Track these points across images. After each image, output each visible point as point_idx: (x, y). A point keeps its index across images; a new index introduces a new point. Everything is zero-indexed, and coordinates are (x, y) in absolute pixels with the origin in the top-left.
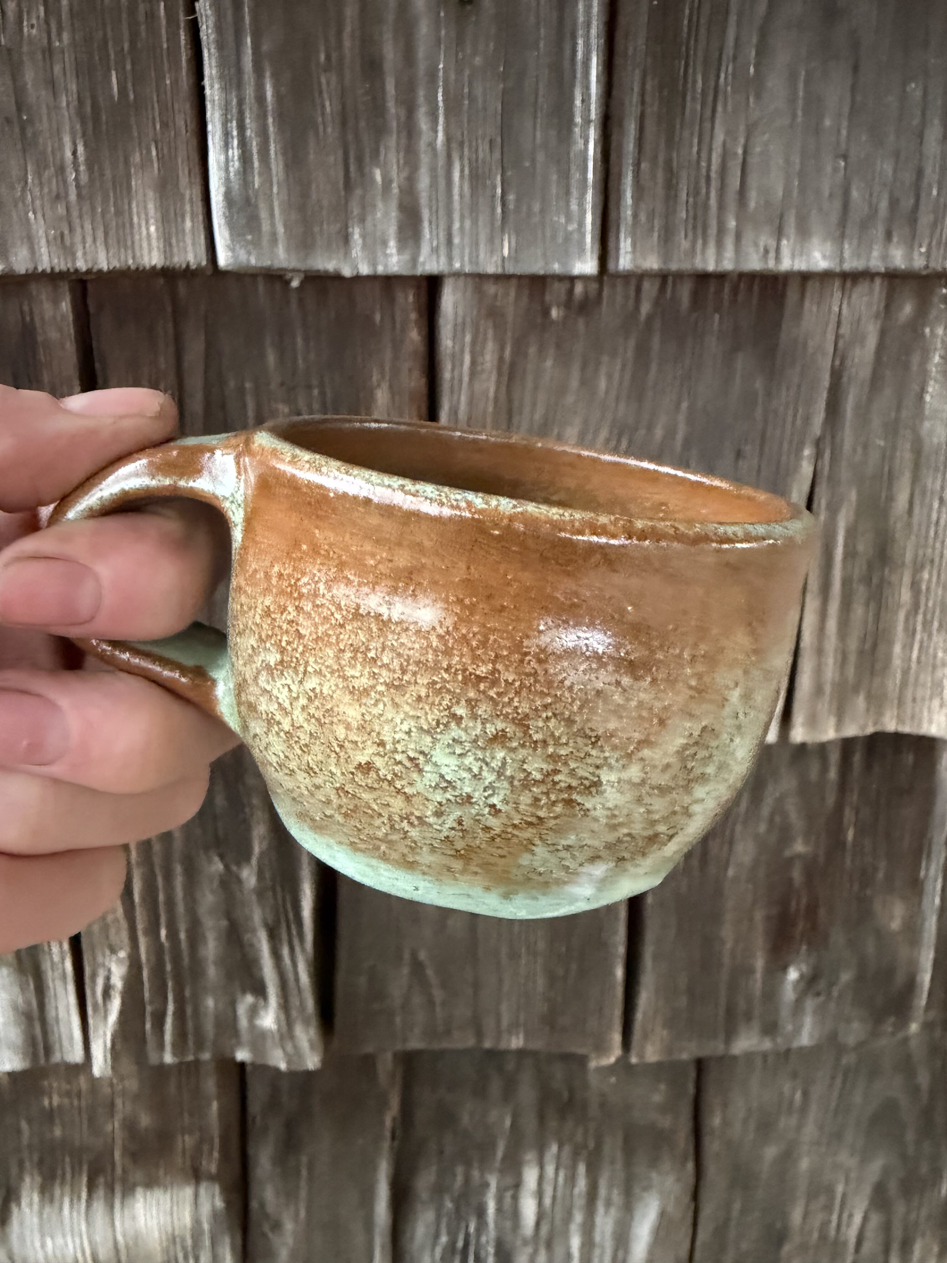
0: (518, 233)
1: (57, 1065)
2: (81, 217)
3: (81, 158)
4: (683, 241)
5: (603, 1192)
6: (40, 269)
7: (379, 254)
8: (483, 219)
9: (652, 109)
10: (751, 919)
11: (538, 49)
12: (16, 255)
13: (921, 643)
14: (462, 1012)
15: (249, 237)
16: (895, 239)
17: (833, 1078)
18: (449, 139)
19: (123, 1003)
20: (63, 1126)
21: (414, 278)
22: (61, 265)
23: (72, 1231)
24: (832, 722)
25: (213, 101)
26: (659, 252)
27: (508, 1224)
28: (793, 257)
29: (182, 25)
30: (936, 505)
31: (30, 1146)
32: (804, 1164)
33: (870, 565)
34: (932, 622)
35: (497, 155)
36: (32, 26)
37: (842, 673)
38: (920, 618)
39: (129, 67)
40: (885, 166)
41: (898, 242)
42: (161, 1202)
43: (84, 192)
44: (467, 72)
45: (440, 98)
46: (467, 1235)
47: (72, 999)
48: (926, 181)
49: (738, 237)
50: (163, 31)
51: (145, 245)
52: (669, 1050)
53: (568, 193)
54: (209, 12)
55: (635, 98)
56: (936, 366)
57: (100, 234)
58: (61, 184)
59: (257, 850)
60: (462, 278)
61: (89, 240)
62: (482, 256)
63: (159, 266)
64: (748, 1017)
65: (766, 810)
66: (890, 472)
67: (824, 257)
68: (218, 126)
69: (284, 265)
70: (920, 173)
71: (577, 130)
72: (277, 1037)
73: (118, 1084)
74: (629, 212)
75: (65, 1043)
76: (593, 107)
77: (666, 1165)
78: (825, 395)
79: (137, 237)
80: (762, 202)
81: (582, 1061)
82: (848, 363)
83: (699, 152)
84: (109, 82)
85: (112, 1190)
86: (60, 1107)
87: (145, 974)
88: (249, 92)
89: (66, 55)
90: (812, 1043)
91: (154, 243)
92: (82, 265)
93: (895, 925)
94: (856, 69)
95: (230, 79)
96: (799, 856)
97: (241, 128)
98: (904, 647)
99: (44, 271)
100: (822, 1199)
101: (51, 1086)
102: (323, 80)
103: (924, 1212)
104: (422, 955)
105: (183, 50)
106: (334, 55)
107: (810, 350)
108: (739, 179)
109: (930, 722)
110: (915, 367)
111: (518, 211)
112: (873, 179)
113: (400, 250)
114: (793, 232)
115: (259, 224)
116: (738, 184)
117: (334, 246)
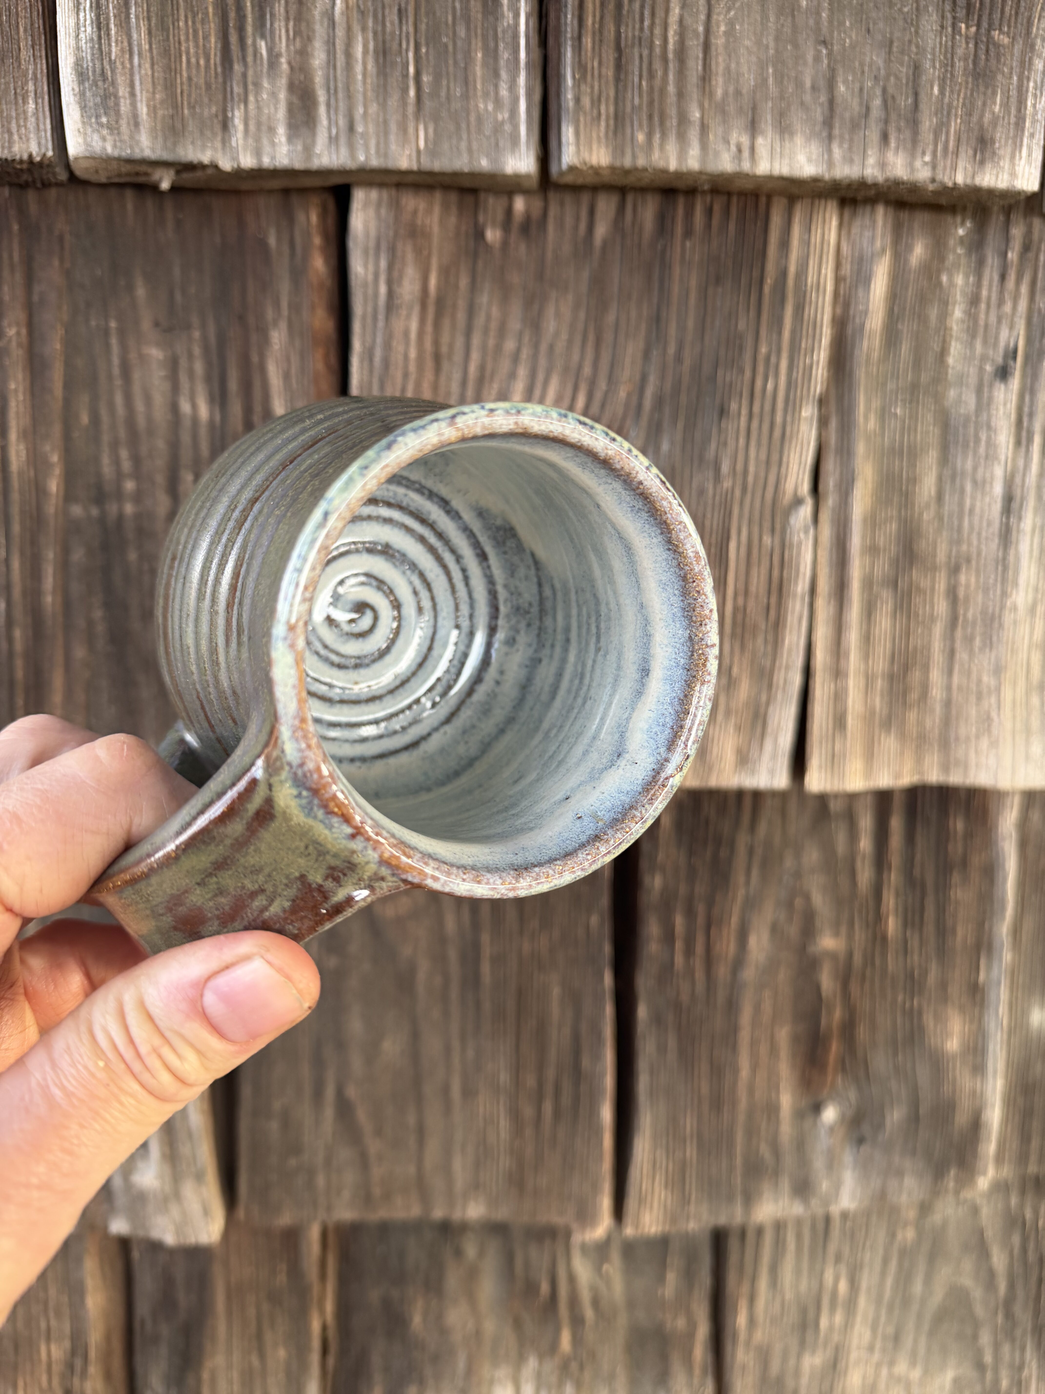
0: (436, 122)
4: (636, 133)
7: (265, 141)
8: (392, 102)
10: (773, 1039)
14: (403, 1170)
15: (105, 120)
16: (893, 144)
18: (348, 8)
24: (859, 763)
26: (607, 144)
28: (771, 159)
33: (895, 565)
34: (973, 637)
35: (408, 28)
37: (867, 701)
38: (959, 634)
40: (875, 57)
41: (897, 147)
48: (924, 77)
49: (704, 129)
52: (674, 1220)
53: (496, 76)
56: (958, 322)
62: (392, 146)
64: (775, 1172)
67: (809, 160)
69: (148, 154)
72: (160, 1197)
81: (563, 1234)
83: (651, 29)
90: (857, 1207)
93: (954, 1045)
96: (829, 954)
98: (942, 672)
104: (351, 1092)
107: (803, 289)
108: (701, 62)
109: (979, 765)
110: (932, 321)
111: (435, 94)
112: (863, 72)
113: (290, 139)
114: (770, 128)
115: (117, 104)
116: (700, 68)
117: (208, 133)
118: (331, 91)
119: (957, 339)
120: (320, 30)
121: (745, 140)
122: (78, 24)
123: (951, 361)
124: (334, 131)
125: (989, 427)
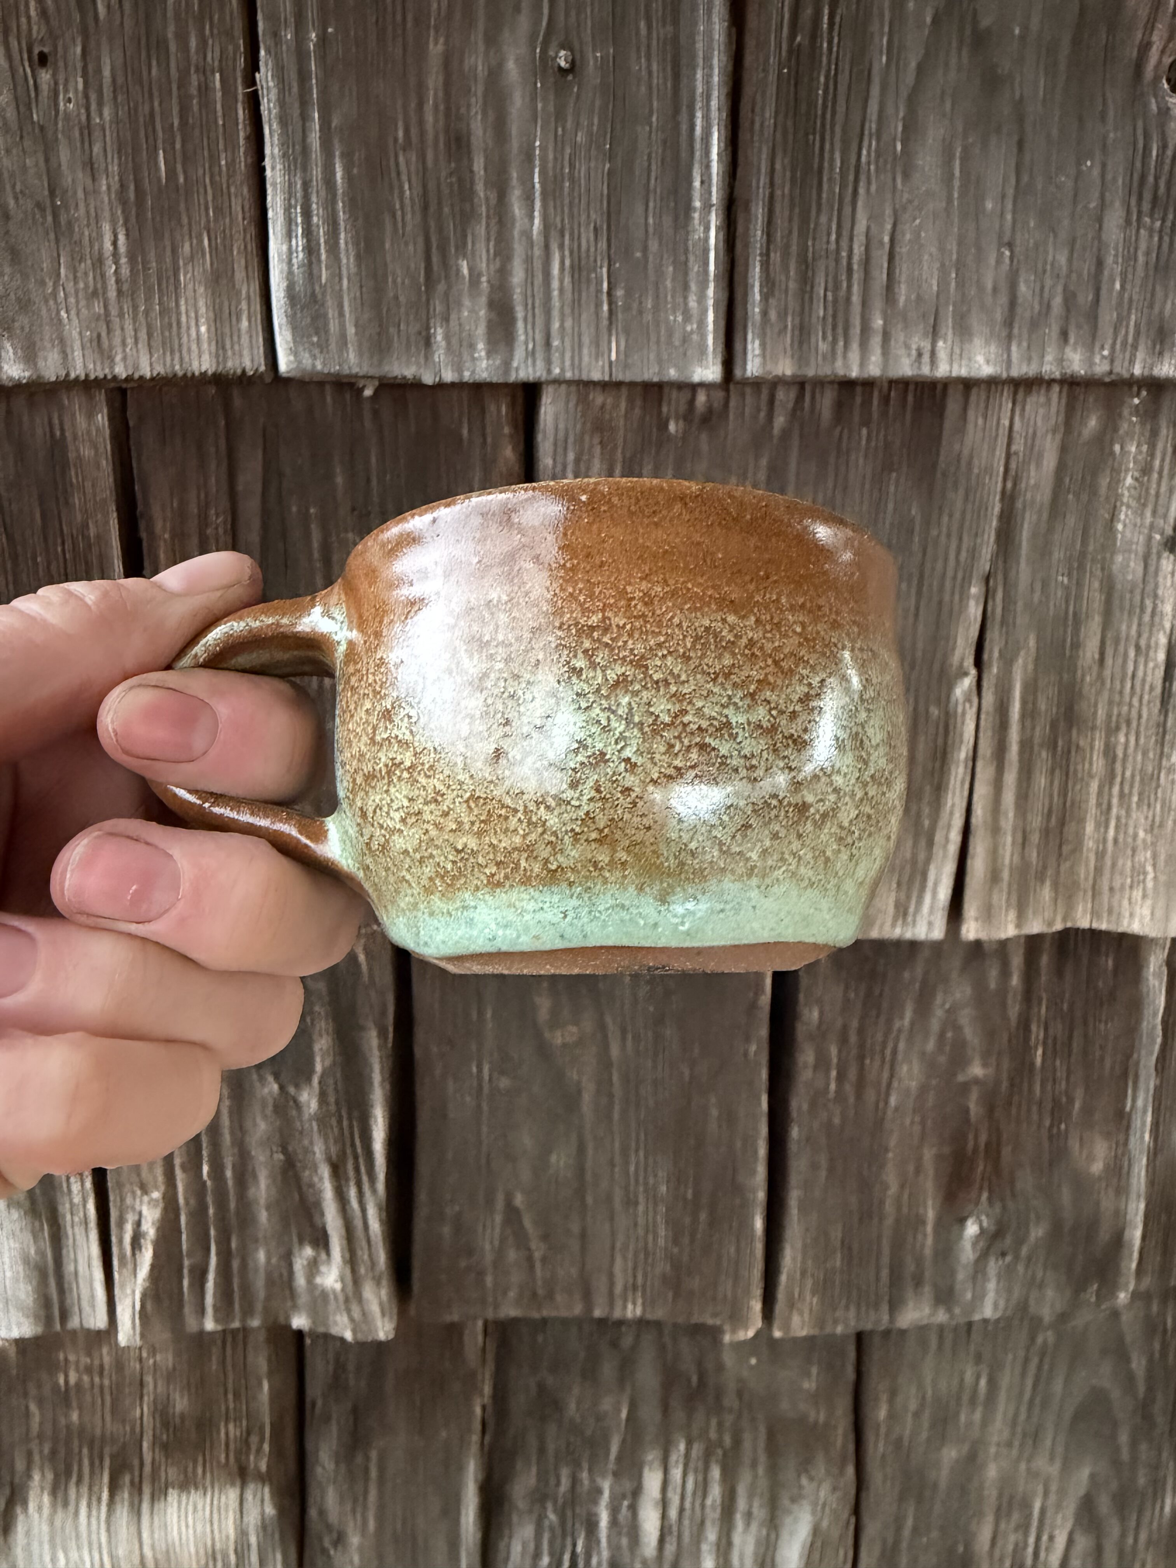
0: (627, 332)
1: (74, 1332)
2: (121, 315)
3: (122, 249)
4: (820, 343)
5: (741, 1504)
6: (73, 376)
7: (466, 357)
8: (586, 316)
9: (784, 190)
10: (919, 1160)
11: (650, 125)
12: (46, 360)
13: (1118, 819)
14: (567, 1270)
15: (315, 339)
16: (1072, 340)
17: (1027, 1360)
18: (547, 226)
19: (156, 1255)
20: (80, 1408)
21: (506, 385)
22: (97, 371)
23: (90, 1544)
24: (1012, 915)
25: (274, 185)
26: (793, 357)
27: (624, 1541)
28: (951, 362)
29: (240, 97)
30: (1132, 653)
31: (41, 1436)
32: (992, 1472)
33: (1054, 725)
34: (1131, 794)
35: (603, 244)
36: (69, 101)
37: (1023, 856)
38: (1116, 790)
39: (178, 146)
40: (1058, 257)
41: (1076, 343)
42: (200, 1507)
43: (125, 287)
44: (568, 151)
45: (536, 180)
46: (574, 1555)
47: (95, 1249)
48: (1106, 273)
49: (886, 336)
50: (219, 107)
51: (194, 347)
52: (821, 1323)
53: (686, 287)
54: (271, 84)
55: (763, 180)
56: (1129, 489)
57: (143, 335)
58: (98, 277)
59: (319, 1068)
60: (563, 387)
61: (130, 341)
62: (586, 359)
63: (210, 373)
64: (918, 1282)
65: (935, 1025)
66: (1075, 614)
67: (988, 362)
68: (280, 211)
69: (355, 370)
70: (1100, 264)
71: (696, 215)
72: (341, 1298)
73: (148, 1358)
74: (757, 310)
75: (85, 1304)
76: (714, 190)
77: (820, 1468)
78: (994, 523)
79: (185, 339)
80: (913, 297)
81: (715, 1333)
82: (1023, 485)
83: (837, 241)
84: (156, 164)
85: (140, 1492)
86: (79, 1385)
87: (183, 1219)
88: (317, 173)
89: (108, 133)
90: (998, 1315)
91: (205, 346)
92: (121, 371)
93: (1097, 1167)
94: (1020, 144)
95: (295, 160)
96: (976, 1081)
97: (307, 214)
98: (1098, 825)
99: (77, 378)
100: (1016, 1516)
101: (66, 1360)
102: (401, 159)
103: (1143, 1536)
104: (519, 1200)
105: (241, 126)
106: (414, 132)
107: (976, 471)
108: (885, 271)
109: (1132, 915)
110: (1103, 491)
111: (627, 308)
112: (1044, 271)
113: (489, 354)
114: (950, 332)
115: (326, 324)
116: (885, 276)
117: (413, 349)
118: (531, 309)
119: (1128, 506)
120: (519, 249)
121: (926, 345)
122: (290, 251)
123: (1120, 527)
124: (530, 346)
125: (1156, 596)
